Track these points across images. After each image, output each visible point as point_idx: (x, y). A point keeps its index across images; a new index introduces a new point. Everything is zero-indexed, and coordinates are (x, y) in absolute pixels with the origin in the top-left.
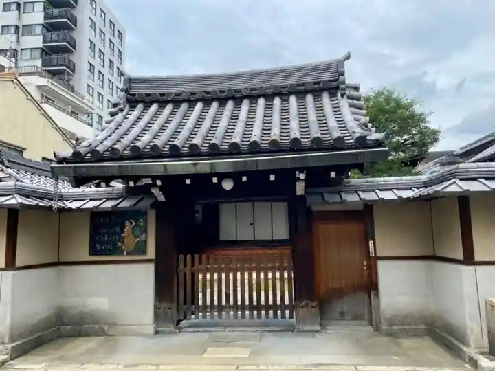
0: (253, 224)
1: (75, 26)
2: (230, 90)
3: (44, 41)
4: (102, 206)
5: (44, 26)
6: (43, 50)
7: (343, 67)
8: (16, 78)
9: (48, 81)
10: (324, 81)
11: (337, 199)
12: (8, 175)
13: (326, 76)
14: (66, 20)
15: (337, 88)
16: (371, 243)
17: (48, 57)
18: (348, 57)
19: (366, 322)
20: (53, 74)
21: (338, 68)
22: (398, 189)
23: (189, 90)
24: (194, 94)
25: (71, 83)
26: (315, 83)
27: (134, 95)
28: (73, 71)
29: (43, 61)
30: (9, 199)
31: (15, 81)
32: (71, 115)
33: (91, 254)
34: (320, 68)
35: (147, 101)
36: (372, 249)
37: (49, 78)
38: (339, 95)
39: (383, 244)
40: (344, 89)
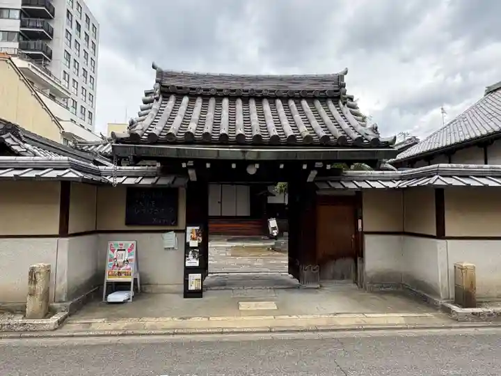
0: (221, 203)
1: (53, 15)
2: (252, 90)
3: (22, 26)
4: (141, 183)
5: (21, 12)
6: (20, 34)
7: (343, 80)
8: (10, 59)
9: (29, 65)
10: (329, 91)
11: (338, 186)
12: (25, 150)
13: (329, 87)
14: (44, 8)
15: (339, 97)
16: (360, 221)
17: (26, 42)
18: (346, 73)
19: (352, 281)
20: (33, 58)
21: (339, 81)
22: (383, 181)
23: (216, 86)
24: (221, 90)
25: (48, 68)
26: (321, 92)
27: (168, 87)
28: (50, 57)
29: (20, 44)
30: (47, 172)
31: (9, 61)
32: (49, 98)
33: (127, 224)
34: (324, 80)
35: (179, 93)
36: (360, 226)
37: (30, 61)
38: (340, 102)
39: (368, 222)
40: (345, 99)
